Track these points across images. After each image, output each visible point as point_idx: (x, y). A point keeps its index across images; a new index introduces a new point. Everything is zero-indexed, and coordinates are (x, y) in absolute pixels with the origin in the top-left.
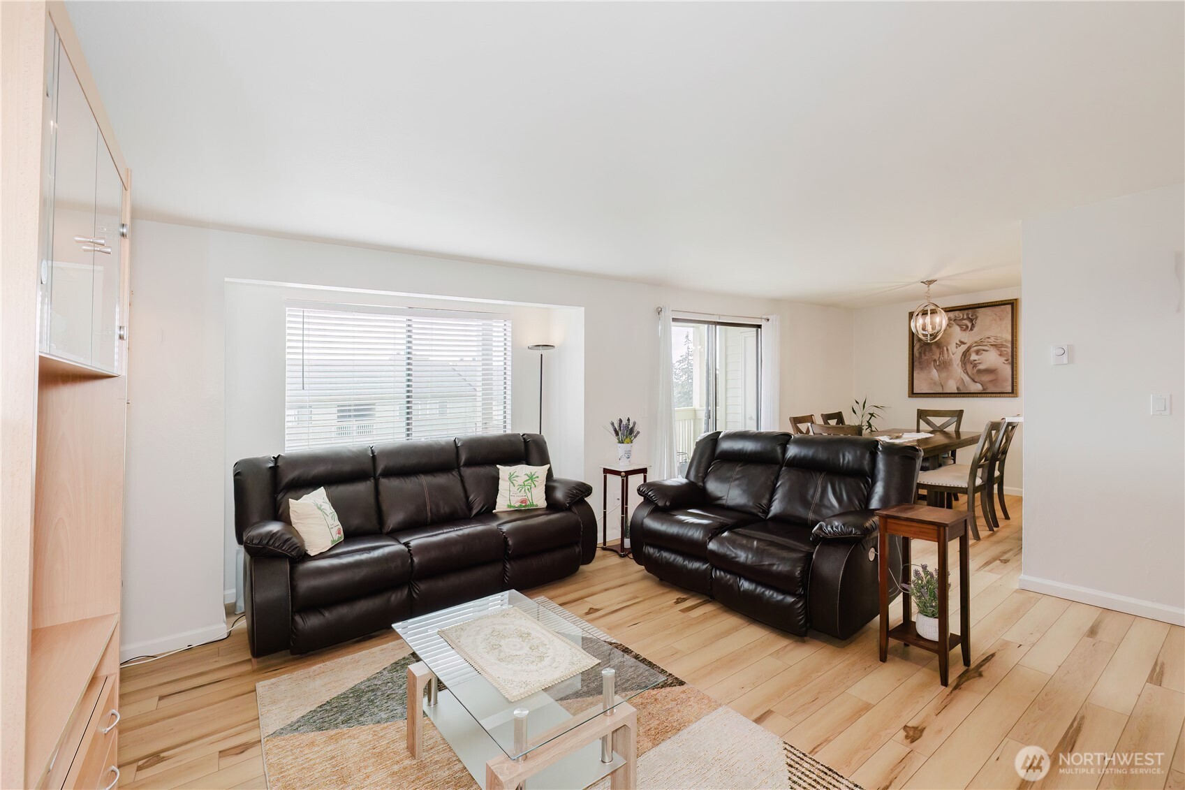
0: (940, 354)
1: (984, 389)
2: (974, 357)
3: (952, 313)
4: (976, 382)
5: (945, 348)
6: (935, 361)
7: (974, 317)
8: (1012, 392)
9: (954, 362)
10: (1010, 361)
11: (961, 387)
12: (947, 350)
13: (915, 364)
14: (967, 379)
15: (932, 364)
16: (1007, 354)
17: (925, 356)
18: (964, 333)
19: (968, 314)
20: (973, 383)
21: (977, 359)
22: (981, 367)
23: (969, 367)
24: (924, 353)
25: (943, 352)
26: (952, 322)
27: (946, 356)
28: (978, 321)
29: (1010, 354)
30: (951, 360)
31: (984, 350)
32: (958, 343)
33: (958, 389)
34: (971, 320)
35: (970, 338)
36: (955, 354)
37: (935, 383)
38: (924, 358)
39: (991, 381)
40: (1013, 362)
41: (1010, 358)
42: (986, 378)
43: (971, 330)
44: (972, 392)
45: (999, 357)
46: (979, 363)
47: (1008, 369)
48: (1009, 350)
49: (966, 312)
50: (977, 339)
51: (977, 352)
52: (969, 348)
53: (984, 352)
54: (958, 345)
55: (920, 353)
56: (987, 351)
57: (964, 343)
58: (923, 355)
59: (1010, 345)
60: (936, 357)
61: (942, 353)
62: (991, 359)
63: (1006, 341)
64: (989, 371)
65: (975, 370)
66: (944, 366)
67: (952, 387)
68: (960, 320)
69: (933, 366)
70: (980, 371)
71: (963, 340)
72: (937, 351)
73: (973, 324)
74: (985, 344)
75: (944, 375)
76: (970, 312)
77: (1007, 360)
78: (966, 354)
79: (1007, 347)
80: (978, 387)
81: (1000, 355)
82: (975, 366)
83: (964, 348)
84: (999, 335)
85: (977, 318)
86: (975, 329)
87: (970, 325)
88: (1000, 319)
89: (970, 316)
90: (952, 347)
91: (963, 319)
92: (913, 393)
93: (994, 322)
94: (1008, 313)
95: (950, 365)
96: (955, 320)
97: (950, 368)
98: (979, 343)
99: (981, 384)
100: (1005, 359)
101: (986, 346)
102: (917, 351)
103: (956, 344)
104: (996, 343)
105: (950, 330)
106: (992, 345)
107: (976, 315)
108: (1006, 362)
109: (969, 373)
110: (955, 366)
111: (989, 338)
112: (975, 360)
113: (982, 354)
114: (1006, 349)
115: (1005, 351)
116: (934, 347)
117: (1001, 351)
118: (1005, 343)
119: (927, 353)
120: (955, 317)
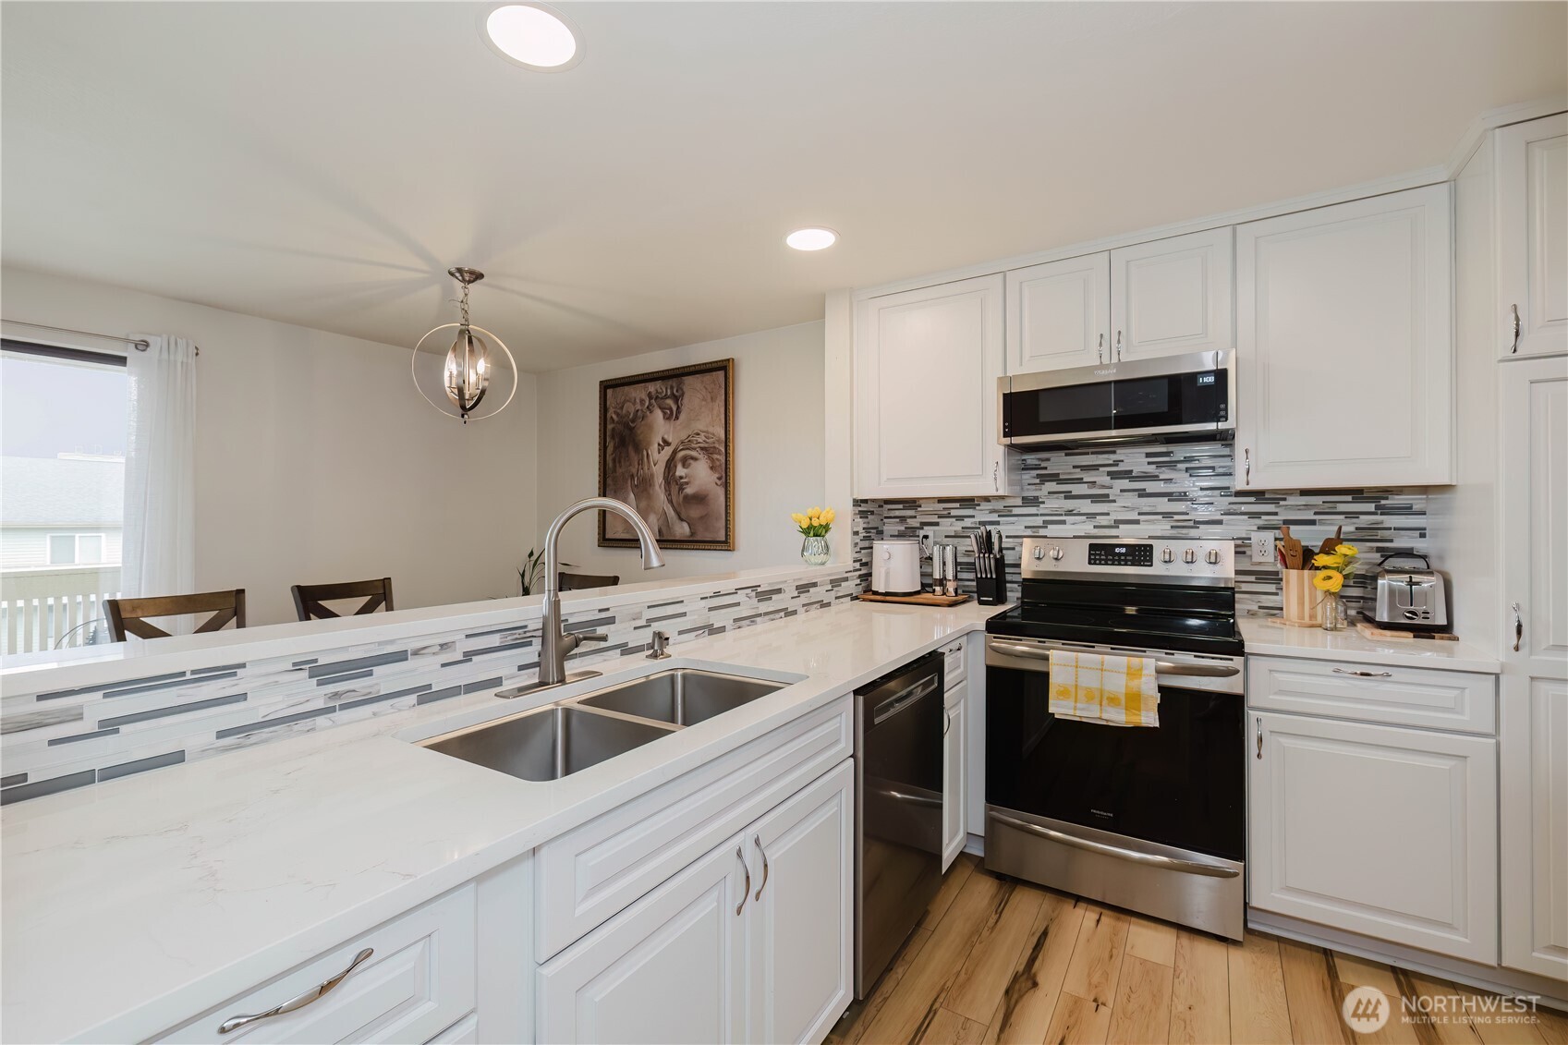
0: (639, 464)
1: (693, 534)
2: (680, 471)
3: (653, 383)
4: (682, 520)
5: (645, 453)
7: (680, 392)
8: (726, 542)
9: (655, 479)
10: (724, 480)
11: (664, 530)
12: (648, 454)
13: (609, 481)
14: (671, 513)
15: (629, 482)
16: (720, 465)
17: (621, 467)
18: (667, 424)
19: (672, 388)
20: (678, 521)
21: (683, 474)
22: (689, 490)
23: (675, 489)
24: (620, 462)
25: (642, 460)
26: (653, 401)
27: (646, 468)
28: (686, 400)
29: (724, 466)
30: (652, 475)
31: (692, 458)
32: (661, 443)
33: (660, 532)
34: (676, 399)
36: (657, 463)
38: (619, 471)
39: (702, 518)
40: (726, 480)
41: (724, 476)
42: (695, 512)
43: (677, 418)
44: (677, 539)
45: (710, 472)
46: (687, 483)
47: (721, 492)
48: (722, 458)
49: (670, 382)
50: (683, 436)
51: (684, 462)
52: (675, 453)
53: (691, 461)
54: (661, 448)
55: (614, 460)
56: (695, 459)
57: (668, 443)
58: (618, 465)
59: (723, 451)
60: (634, 471)
61: (641, 462)
62: (701, 475)
63: (718, 441)
64: (700, 499)
65: (681, 496)
66: (643, 487)
68: (662, 398)
69: (630, 488)
70: (687, 499)
71: (666, 437)
72: (635, 459)
73: (678, 408)
74: (693, 446)
75: (643, 504)
76: (674, 382)
77: (719, 479)
78: (670, 465)
79: (719, 452)
80: (684, 530)
81: (712, 468)
82: (681, 489)
83: (668, 451)
84: (710, 429)
85: (683, 394)
86: (682, 416)
87: (674, 408)
88: (712, 398)
89: (675, 391)
91: (666, 397)
92: (604, 539)
93: (704, 403)
94: (720, 387)
95: (650, 485)
96: (657, 397)
97: (651, 492)
98: (687, 444)
99: (689, 524)
100: (717, 475)
101: (695, 449)
102: (611, 458)
103: (659, 445)
104: (706, 445)
105: (650, 417)
106: (702, 449)
107: (682, 390)
108: (719, 482)
109: (674, 501)
110: (657, 487)
111: (698, 434)
112: (681, 478)
113: (690, 464)
114: (718, 457)
115: (717, 459)
116: (631, 449)
117: (712, 460)
118: (717, 445)
119: (622, 461)
120: (657, 392)
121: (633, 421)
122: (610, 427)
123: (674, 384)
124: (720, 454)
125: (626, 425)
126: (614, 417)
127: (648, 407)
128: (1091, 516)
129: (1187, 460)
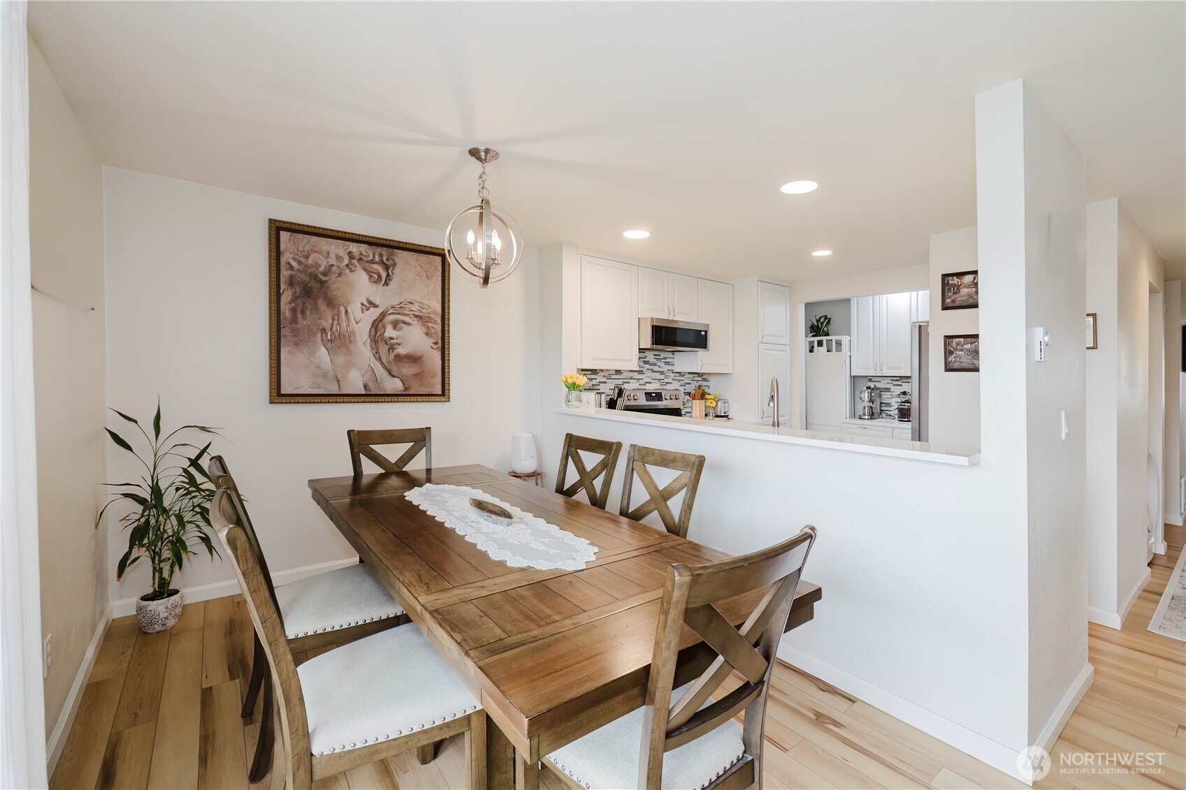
0: (333, 319)
1: (406, 389)
2: (390, 332)
3: (355, 244)
4: (394, 376)
5: (343, 310)
6: (324, 331)
7: (391, 262)
8: (443, 394)
9: (358, 336)
10: (440, 345)
11: (371, 385)
12: (346, 312)
13: (283, 332)
14: (380, 370)
15: (319, 335)
16: (436, 333)
17: (304, 318)
18: (374, 287)
19: (381, 255)
20: (389, 377)
21: (392, 336)
22: (401, 350)
23: (383, 349)
24: (303, 313)
25: (338, 316)
26: (355, 261)
27: (344, 324)
28: (397, 271)
29: (440, 334)
30: (353, 333)
31: (405, 323)
32: (365, 303)
33: (365, 386)
34: (387, 268)
35: (385, 297)
36: (361, 323)
37: (325, 375)
38: (302, 323)
39: (415, 375)
40: (444, 347)
41: (440, 341)
42: (408, 370)
43: (386, 284)
44: (388, 393)
45: (424, 337)
46: (399, 344)
47: (437, 354)
48: (439, 328)
49: (379, 250)
50: (395, 302)
51: (395, 325)
52: (383, 315)
53: (403, 325)
54: (363, 308)
55: (294, 311)
56: (409, 324)
57: (376, 306)
58: (300, 315)
59: (439, 321)
60: (326, 323)
61: (335, 317)
62: (415, 339)
63: (434, 313)
64: (413, 359)
65: (392, 355)
66: (340, 342)
67: (355, 383)
68: (367, 262)
69: (319, 341)
70: (398, 357)
71: (372, 299)
72: (328, 314)
73: (388, 275)
74: (406, 312)
75: (340, 359)
76: (385, 251)
77: (435, 344)
78: (377, 325)
79: (435, 322)
80: (395, 385)
81: (427, 334)
82: (392, 348)
83: (374, 313)
84: (426, 302)
85: (395, 265)
86: (393, 284)
87: (384, 275)
88: (427, 276)
89: (385, 259)
90: (355, 309)
91: (373, 262)
92: (279, 395)
93: (418, 278)
94: (436, 269)
95: (351, 342)
96: (360, 260)
97: (352, 348)
98: (399, 309)
99: (401, 380)
100: (433, 341)
101: (408, 315)
102: (288, 306)
103: (362, 304)
104: (420, 314)
105: (351, 277)
106: (416, 316)
107: (394, 260)
108: (435, 346)
109: (384, 360)
110: (360, 344)
111: (411, 303)
112: (392, 339)
113: (402, 328)
114: (434, 326)
115: (433, 328)
116: (322, 305)
117: (428, 328)
118: (432, 316)
119: (308, 313)
120: (361, 254)
121: (325, 274)
122: (285, 273)
123: (384, 253)
124: (435, 324)
125: (314, 277)
126: (294, 264)
127: (347, 265)
128: (638, 380)
129: (665, 358)
